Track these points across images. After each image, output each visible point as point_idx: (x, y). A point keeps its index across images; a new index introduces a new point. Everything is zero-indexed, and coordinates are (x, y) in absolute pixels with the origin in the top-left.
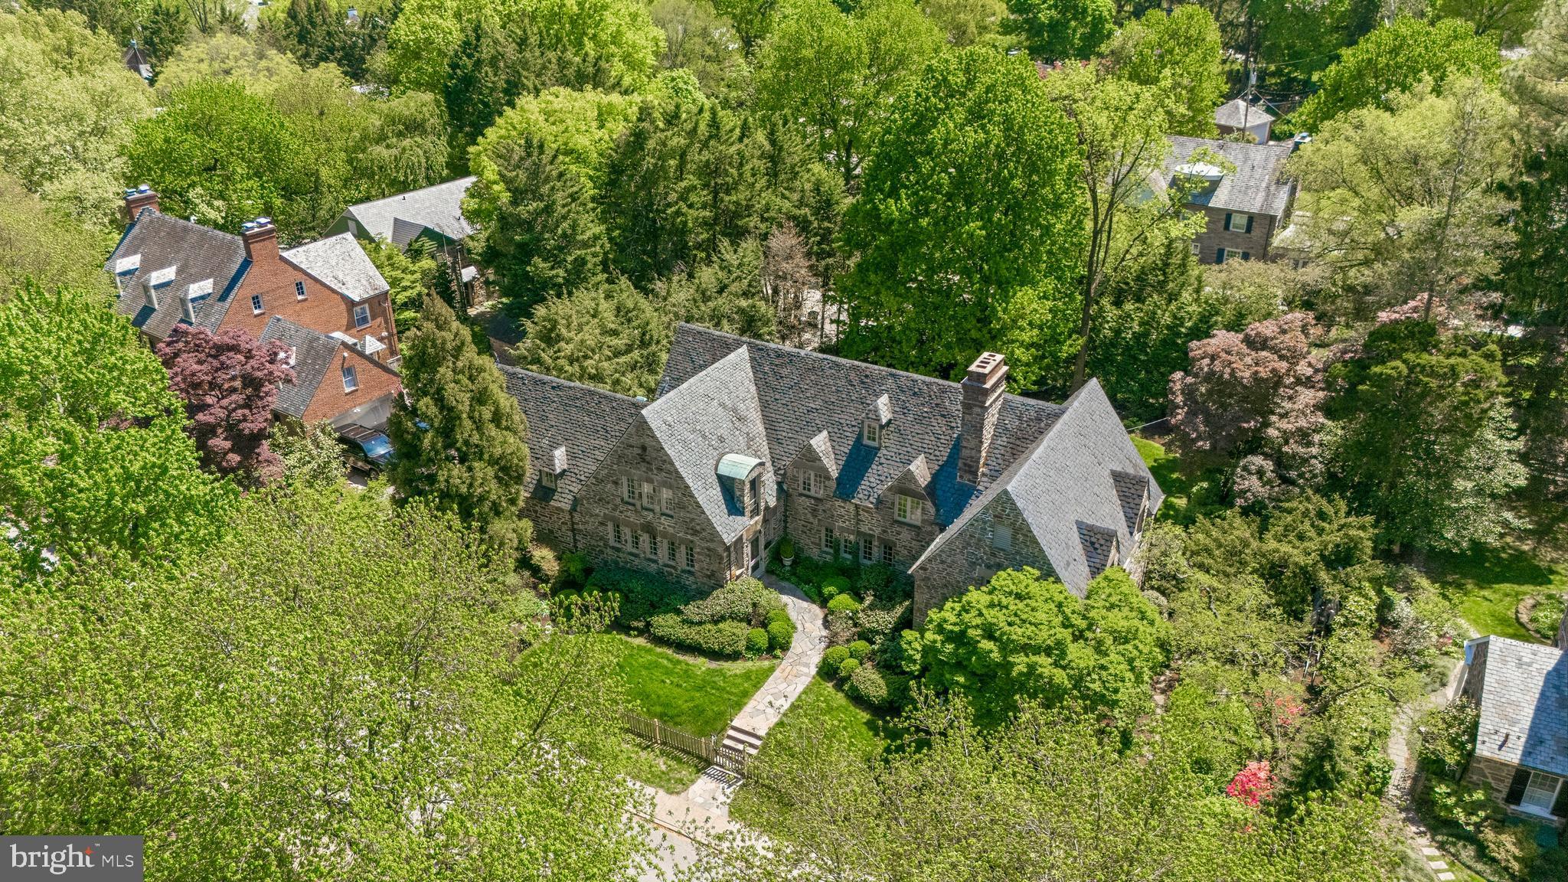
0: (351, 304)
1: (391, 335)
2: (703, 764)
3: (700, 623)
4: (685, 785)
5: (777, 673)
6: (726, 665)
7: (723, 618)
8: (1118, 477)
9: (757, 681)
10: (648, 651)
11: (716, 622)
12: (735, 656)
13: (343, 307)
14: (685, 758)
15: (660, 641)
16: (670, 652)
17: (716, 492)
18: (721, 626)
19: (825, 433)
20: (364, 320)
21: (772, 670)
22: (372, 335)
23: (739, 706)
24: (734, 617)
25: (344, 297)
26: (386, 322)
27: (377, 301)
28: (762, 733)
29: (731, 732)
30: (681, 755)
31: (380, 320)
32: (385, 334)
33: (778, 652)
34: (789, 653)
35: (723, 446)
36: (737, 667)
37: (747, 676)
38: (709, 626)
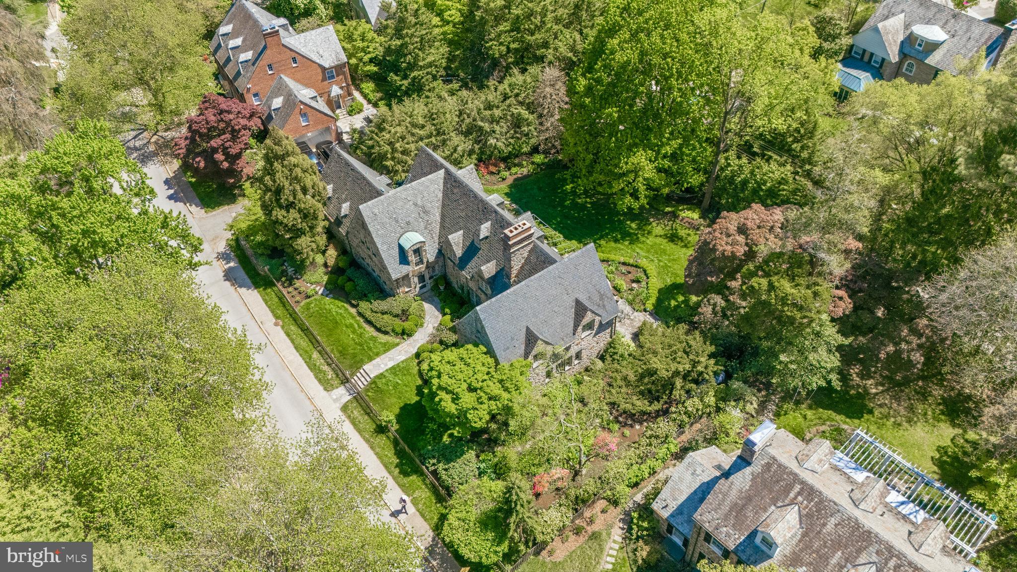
0: (323, 69)
1: (348, 85)
2: (345, 381)
3: (376, 312)
4: (333, 387)
5: (398, 348)
6: (381, 335)
7: (386, 313)
8: (578, 302)
9: (388, 347)
10: (353, 317)
11: (383, 314)
12: (386, 333)
13: (319, 70)
14: (341, 375)
15: (360, 314)
16: (362, 320)
17: (396, 252)
18: (385, 316)
19: (461, 232)
20: (333, 77)
21: (398, 344)
22: (337, 85)
23: (371, 359)
24: (391, 313)
25: (320, 66)
26: (345, 79)
27: (339, 68)
28: (372, 376)
29: (362, 371)
30: (340, 373)
31: (341, 77)
32: (344, 85)
33: (405, 337)
34: (411, 339)
35: (408, 227)
36: (383, 338)
37: (385, 344)
38: (379, 315)
